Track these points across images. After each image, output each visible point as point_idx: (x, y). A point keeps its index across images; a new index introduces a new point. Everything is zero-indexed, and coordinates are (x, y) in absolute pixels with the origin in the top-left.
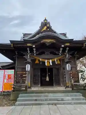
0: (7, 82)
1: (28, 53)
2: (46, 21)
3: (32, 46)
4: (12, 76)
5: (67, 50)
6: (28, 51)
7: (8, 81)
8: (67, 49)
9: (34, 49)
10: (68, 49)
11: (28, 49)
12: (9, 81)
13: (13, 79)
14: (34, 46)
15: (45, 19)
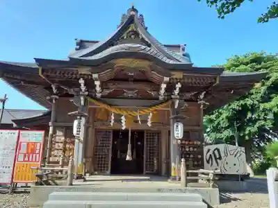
0: (24, 161)
1: (81, 90)
2: (133, 13)
3: (91, 76)
4: (38, 148)
5: (178, 89)
6: (82, 85)
7: (26, 159)
8: (177, 86)
9: (97, 83)
10: (179, 86)
11: (82, 81)
12: (29, 158)
13: (39, 154)
14: (95, 76)
15: (131, 7)
